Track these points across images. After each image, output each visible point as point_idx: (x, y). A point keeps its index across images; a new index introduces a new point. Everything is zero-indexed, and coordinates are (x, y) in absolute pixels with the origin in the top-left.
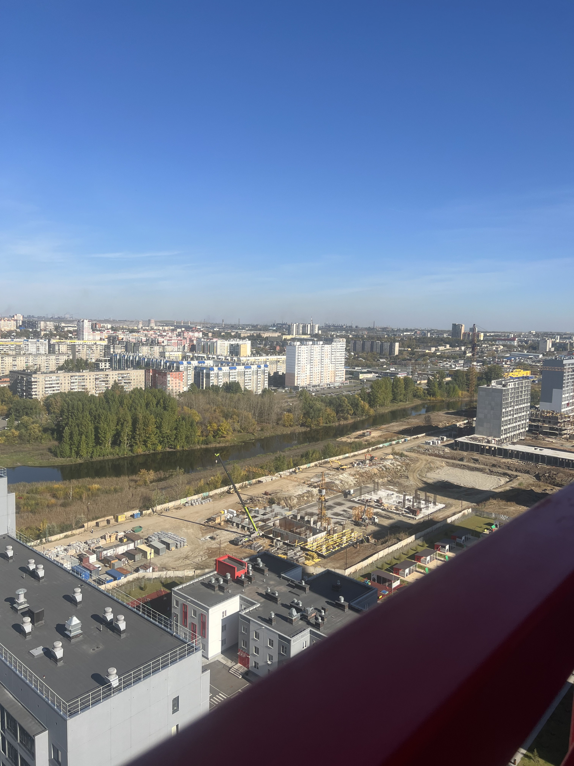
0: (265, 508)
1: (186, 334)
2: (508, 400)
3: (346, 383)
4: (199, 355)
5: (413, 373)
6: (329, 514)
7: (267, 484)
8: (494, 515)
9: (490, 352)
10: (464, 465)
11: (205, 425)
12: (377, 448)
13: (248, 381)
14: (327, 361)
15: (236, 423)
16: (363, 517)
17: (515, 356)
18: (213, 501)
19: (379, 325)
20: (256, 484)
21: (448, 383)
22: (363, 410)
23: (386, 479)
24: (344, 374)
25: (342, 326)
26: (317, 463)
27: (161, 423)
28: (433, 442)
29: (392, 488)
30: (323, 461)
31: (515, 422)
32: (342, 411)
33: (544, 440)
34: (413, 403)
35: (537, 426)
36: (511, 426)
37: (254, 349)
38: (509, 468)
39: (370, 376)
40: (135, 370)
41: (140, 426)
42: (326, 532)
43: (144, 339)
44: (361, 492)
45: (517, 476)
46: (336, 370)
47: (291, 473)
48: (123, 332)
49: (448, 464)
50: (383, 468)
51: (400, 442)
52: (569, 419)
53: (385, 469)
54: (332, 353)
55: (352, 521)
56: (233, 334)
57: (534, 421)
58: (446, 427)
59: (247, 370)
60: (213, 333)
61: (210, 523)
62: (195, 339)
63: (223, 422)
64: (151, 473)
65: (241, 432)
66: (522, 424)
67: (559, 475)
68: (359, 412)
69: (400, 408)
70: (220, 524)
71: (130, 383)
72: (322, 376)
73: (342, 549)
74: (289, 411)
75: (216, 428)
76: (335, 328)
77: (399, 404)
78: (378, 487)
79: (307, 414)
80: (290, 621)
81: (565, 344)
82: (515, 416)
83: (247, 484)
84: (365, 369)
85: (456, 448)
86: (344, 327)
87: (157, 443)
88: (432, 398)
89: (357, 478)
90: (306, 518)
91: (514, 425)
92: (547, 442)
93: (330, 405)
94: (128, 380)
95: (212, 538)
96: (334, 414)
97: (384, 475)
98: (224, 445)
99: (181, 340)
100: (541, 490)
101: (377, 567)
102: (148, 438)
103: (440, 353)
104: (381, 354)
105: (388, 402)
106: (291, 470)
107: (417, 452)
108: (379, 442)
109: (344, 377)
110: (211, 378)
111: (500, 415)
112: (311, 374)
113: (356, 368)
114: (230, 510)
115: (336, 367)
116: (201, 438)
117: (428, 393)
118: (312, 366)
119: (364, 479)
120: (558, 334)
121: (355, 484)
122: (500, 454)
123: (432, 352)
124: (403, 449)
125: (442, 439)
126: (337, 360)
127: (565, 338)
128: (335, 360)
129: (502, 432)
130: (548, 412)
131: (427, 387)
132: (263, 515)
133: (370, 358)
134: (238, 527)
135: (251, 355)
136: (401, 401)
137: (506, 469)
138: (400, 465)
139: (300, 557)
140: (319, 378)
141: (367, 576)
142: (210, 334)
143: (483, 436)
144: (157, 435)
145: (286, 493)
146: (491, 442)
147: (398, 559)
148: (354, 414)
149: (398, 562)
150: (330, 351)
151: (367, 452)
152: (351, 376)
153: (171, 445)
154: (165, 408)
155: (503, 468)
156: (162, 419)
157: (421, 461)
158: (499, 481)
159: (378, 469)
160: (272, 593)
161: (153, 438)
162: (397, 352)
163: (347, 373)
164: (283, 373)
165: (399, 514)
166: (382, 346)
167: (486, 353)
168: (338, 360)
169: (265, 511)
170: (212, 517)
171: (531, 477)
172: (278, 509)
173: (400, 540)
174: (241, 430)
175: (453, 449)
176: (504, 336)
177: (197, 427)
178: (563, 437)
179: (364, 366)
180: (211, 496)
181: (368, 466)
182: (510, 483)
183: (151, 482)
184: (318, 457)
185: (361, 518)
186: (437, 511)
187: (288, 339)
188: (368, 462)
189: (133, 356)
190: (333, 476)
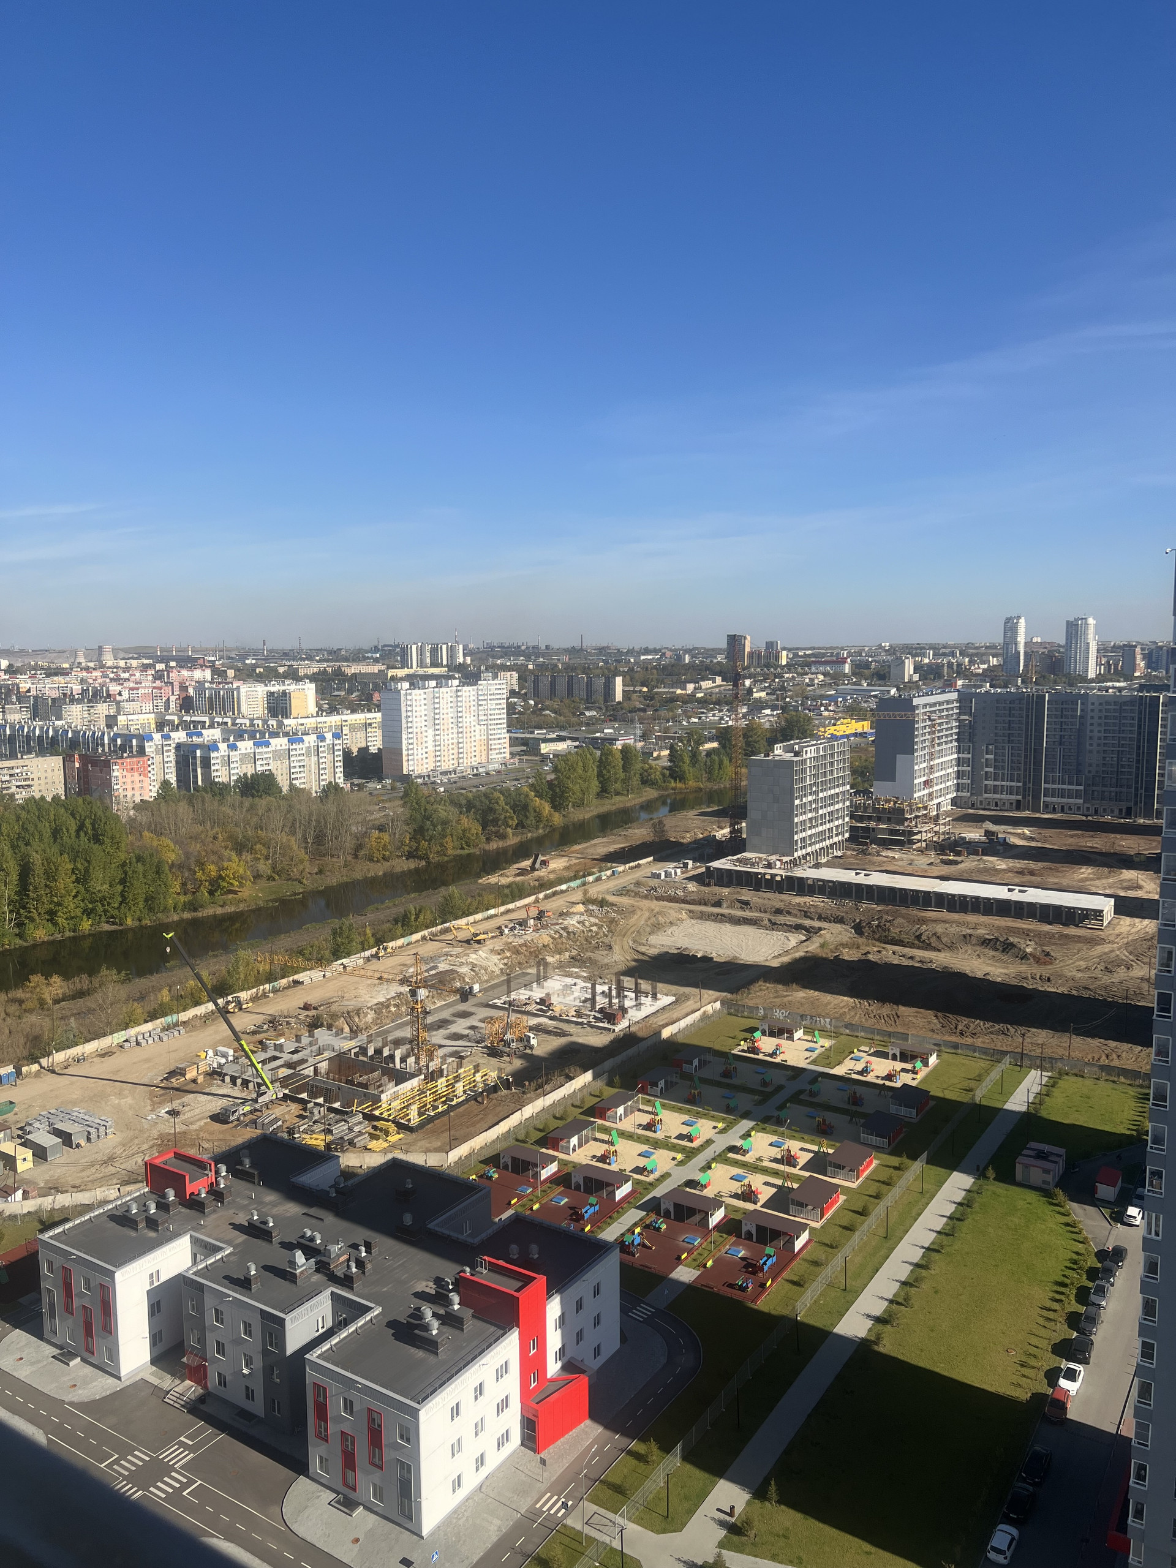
0: (298, 1039)
1: (174, 675)
2: (806, 782)
3: (511, 764)
4: (194, 719)
5: (644, 737)
6: (437, 1037)
7: (314, 986)
8: (762, 1011)
9: (798, 687)
10: (722, 915)
11: (190, 869)
12: (554, 894)
13: (298, 770)
14: (469, 719)
15: (262, 861)
16: (506, 1038)
17: (844, 694)
18: (186, 1032)
19: (592, 642)
20: (288, 987)
21: (709, 753)
22: (539, 817)
23: (567, 954)
24: (507, 745)
25: (519, 647)
26: (426, 932)
27: (87, 870)
28: (666, 872)
29: (576, 972)
30: (439, 927)
31: (821, 824)
32: (495, 822)
33: (879, 855)
34: (641, 797)
35: (867, 829)
36: (814, 831)
37: (325, 700)
38: (806, 915)
39: (561, 746)
40: (40, 759)
41: (37, 879)
42: (422, 1077)
43: (77, 689)
44: (509, 987)
45: (820, 929)
46: (490, 737)
47: (368, 960)
48: (32, 677)
49: (693, 915)
50: (562, 932)
51: (604, 878)
52: (925, 812)
53: (565, 934)
54: (480, 703)
55: (486, 1047)
56: (281, 670)
57: (861, 819)
58: (696, 842)
59: (294, 746)
60: (237, 670)
61: (175, 1082)
62: (193, 683)
63: (230, 860)
64: (55, 982)
65: (274, 880)
66: (837, 827)
67: (896, 922)
68: (531, 820)
69: (614, 808)
70: (194, 1081)
71: (29, 786)
72: (461, 751)
73: (452, 1108)
74: (381, 829)
75: (214, 874)
76: (504, 650)
77: (613, 801)
78: (545, 972)
79: (419, 832)
80: (291, 1278)
81: (940, 667)
82: (821, 812)
83: (267, 991)
84: (554, 732)
85: (710, 882)
86: (523, 648)
87: (79, 914)
88: (679, 785)
89: (507, 958)
90: (386, 1052)
91: (820, 829)
92: (885, 859)
93: (468, 811)
94: (25, 780)
95: (173, 1113)
96: (476, 828)
97: (563, 947)
98: (233, 909)
99: (161, 688)
100: (860, 955)
101: (517, 1140)
102: (59, 904)
103: (702, 695)
104: (590, 703)
105: (591, 797)
106: (367, 953)
107: (633, 894)
108: (561, 881)
109: (507, 750)
110: (213, 768)
111: (789, 812)
112: (438, 748)
113: (536, 732)
114: (221, 1048)
115: (490, 732)
116: (182, 898)
117: (671, 776)
118: (437, 732)
119: (521, 958)
120: (932, 647)
121: (501, 969)
122: (791, 888)
123: (689, 692)
124: (608, 892)
125: (686, 865)
126: (490, 717)
127: (944, 654)
128: (485, 718)
129: (797, 845)
130: (887, 801)
131: (669, 764)
132: (292, 1053)
133: (566, 711)
134: (235, 1084)
135: (317, 713)
136: (617, 794)
137: (801, 918)
138: (596, 925)
139: (360, 1133)
140: (455, 756)
141: (493, 1160)
142: (231, 673)
143: (761, 855)
144: (79, 898)
145: (352, 1003)
146: (773, 865)
147: (561, 1119)
148: (521, 825)
149: (560, 1123)
150: (475, 698)
151: (534, 903)
152: (525, 748)
153: (113, 917)
154: (96, 839)
155: (795, 916)
156: (88, 862)
157: (639, 913)
158: (786, 941)
159: (551, 936)
160: (261, 1223)
161: (71, 905)
162: (619, 697)
163: (514, 742)
164: (379, 749)
165: (581, 1024)
166: (589, 683)
167: (790, 691)
168: (493, 717)
169: (297, 1045)
170: (177, 1068)
171: (846, 930)
172: (326, 1037)
173: (571, 1079)
174: (273, 875)
175: (704, 885)
176: (832, 656)
177: (170, 876)
178: (914, 847)
179: (550, 727)
180: (184, 1022)
181: (531, 930)
182: (808, 942)
183: (57, 1001)
184: (428, 921)
185: (502, 1040)
186: (658, 1011)
187: (399, 675)
188: (531, 922)
189: (41, 728)
190: (457, 957)
